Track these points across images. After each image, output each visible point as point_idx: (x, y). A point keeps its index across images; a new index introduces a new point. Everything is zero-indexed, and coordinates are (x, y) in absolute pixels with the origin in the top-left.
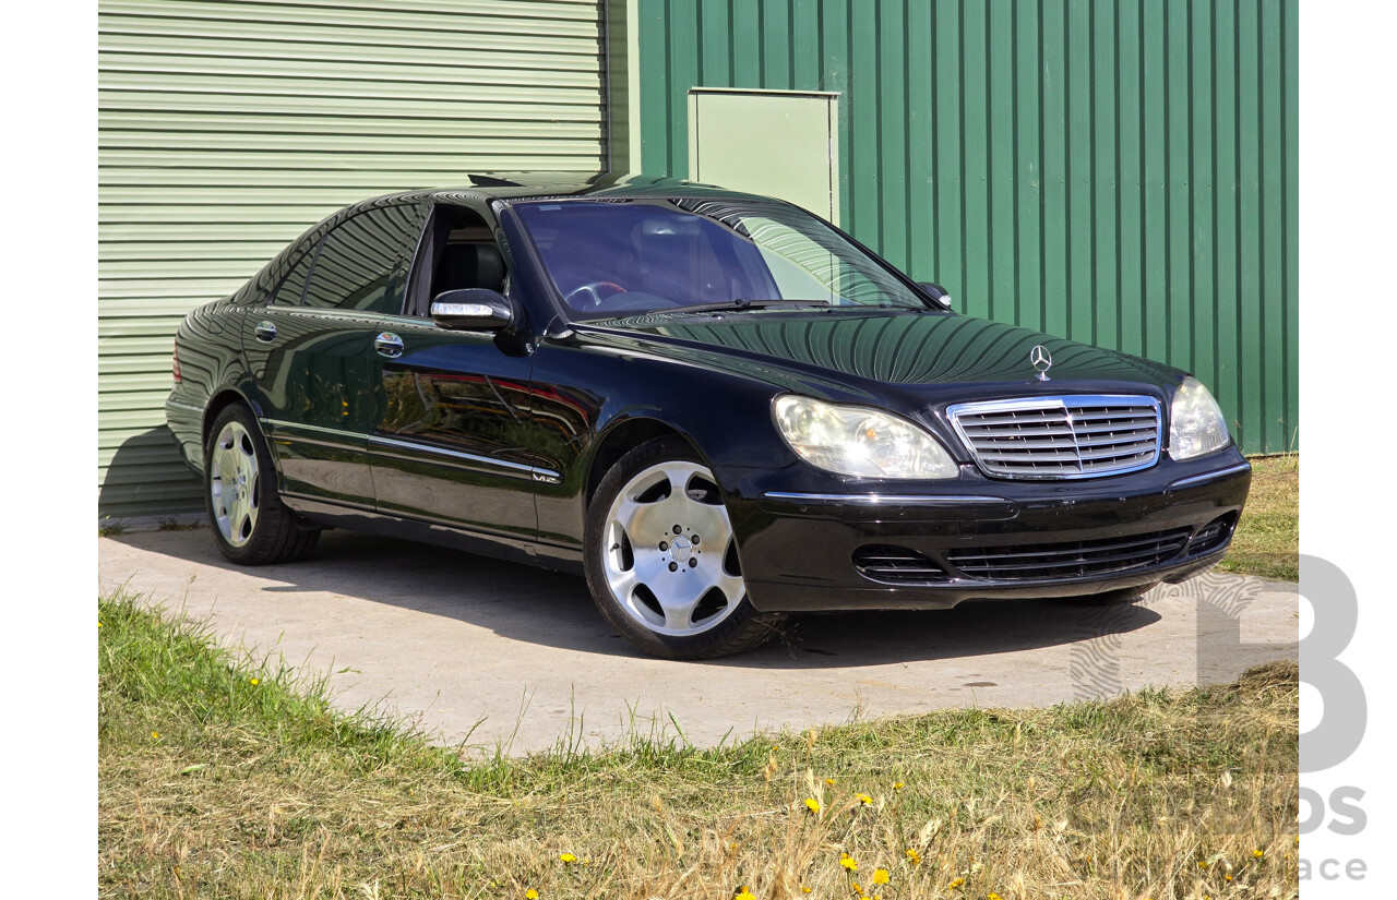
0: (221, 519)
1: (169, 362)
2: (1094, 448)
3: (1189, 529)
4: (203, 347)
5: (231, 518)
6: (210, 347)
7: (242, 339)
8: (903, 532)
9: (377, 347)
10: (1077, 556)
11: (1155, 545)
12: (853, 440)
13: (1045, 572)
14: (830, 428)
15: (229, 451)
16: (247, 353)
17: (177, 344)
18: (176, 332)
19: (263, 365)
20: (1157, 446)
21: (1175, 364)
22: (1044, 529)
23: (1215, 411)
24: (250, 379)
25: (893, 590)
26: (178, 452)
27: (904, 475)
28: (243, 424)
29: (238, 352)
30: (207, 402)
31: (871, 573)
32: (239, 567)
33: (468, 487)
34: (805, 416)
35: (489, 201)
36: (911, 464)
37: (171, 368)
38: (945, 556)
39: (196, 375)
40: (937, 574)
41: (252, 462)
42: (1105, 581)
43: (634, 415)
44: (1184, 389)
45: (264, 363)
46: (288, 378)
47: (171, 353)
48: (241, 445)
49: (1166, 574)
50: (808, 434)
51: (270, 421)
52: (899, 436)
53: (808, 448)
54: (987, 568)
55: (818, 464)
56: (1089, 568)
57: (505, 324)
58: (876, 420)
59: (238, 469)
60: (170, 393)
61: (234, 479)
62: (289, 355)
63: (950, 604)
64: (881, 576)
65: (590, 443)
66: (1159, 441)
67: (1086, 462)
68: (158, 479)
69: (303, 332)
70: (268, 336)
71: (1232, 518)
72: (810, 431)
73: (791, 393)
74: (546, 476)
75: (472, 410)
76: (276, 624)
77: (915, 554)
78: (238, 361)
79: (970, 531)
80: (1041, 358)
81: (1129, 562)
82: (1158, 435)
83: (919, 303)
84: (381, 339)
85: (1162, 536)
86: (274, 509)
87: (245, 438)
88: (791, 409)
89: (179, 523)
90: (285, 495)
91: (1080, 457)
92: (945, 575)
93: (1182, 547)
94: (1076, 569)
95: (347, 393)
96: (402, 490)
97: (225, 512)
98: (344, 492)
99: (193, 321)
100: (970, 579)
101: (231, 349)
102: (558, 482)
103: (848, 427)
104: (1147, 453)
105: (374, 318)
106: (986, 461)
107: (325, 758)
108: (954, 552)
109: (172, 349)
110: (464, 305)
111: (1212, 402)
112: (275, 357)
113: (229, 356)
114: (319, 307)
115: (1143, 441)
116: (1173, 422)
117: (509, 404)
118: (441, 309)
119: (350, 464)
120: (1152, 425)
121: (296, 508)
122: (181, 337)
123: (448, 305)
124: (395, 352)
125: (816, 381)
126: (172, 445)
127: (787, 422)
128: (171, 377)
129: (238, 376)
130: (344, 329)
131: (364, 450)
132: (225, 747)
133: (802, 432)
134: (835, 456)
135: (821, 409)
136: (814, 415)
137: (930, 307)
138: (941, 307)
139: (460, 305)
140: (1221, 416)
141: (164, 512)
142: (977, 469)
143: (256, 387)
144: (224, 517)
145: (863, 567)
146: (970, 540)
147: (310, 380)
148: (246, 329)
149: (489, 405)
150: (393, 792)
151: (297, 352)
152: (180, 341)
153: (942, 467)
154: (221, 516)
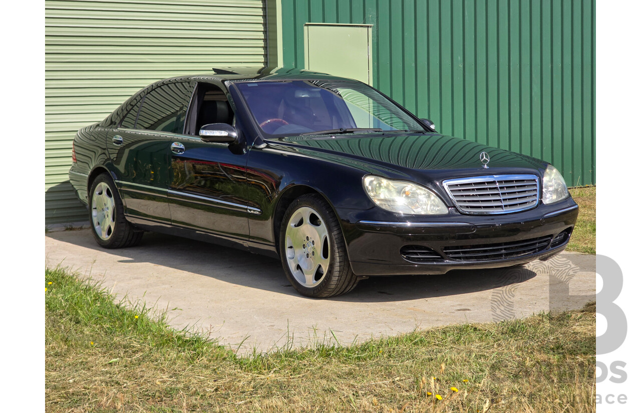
0: (97, 227)
1: (70, 152)
2: (509, 199)
3: (551, 236)
4: (87, 147)
5: (102, 227)
6: (91, 147)
7: (106, 144)
8: (423, 239)
9: (172, 149)
10: (501, 249)
11: (536, 243)
12: (400, 196)
13: (487, 257)
14: (389, 191)
15: (101, 196)
16: (109, 150)
17: (74, 145)
18: (73, 139)
19: (115, 155)
20: (537, 198)
21: (545, 160)
22: (487, 237)
23: (562, 181)
24: (110, 161)
25: (417, 266)
26: (74, 194)
27: (423, 213)
28: (107, 183)
29: (104, 149)
30: (90, 172)
31: (408, 258)
32: (106, 250)
33: (211, 214)
34: (378, 185)
35: (223, 81)
36: (426, 207)
37: (71, 155)
38: (442, 250)
39: (84, 159)
40: (438, 258)
41: (112, 201)
42: (514, 260)
43: (297, 183)
44: (548, 170)
45: (116, 155)
46: (126, 161)
47: (71, 148)
48: (106, 193)
49: (541, 256)
50: (379, 194)
51: (120, 182)
52: (421, 194)
53: (379, 200)
54: (461, 255)
55: (384, 207)
56: (506, 255)
57: (234, 140)
58: (410, 187)
59: (105, 204)
60: (71, 166)
61: (103, 209)
62: (127, 151)
63: (444, 272)
64: (413, 259)
65: (276, 196)
66: (538, 195)
67: (506, 206)
68: (64, 206)
69: (133, 141)
70: (119, 142)
71: (570, 230)
72: (380, 192)
73: (372, 174)
74: (254, 211)
75: (210, 177)
76: (130, 280)
77: (430, 250)
78: (104, 153)
79: (454, 238)
80: (484, 158)
81: (524, 252)
82: (538, 193)
83: (421, 129)
84: (174, 145)
85: (539, 239)
86: (122, 223)
87: (108, 190)
88: (371, 182)
89: (74, 227)
90: (127, 216)
91: (503, 204)
92: (442, 259)
93: (548, 244)
94: (501, 255)
95: (153, 168)
96: (181, 214)
97: (99, 224)
98: (153, 215)
99: (81, 134)
100: (454, 260)
101: (101, 148)
102: (260, 214)
103: (397, 190)
104: (532, 201)
105: (169, 135)
106: (461, 206)
107: (173, 354)
108: (446, 248)
109: (72, 146)
110: (215, 131)
111: (561, 177)
112: (121, 152)
113: (100, 151)
114: (140, 129)
115: (531, 196)
116: (544, 186)
117: (228, 174)
118: (204, 133)
119: (155, 202)
120: (535, 188)
121: (133, 222)
122: (75, 141)
123: (207, 131)
124: (180, 152)
125: (381, 168)
126: (72, 191)
127: (370, 188)
128: (71, 159)
129: (104, 160)
130: (151, 140)
131: (166, 196)
132: (124, 348)
133: (376, 193)
134: (392, 203)
135: (385, 182)
136: (382, 184)
137: (427, 131)
138: (432, 131)
139: (213, 131)
140: (565, 183)
141: (67, 222)
142: (457, 210)
143: (113, 165)
144: (98, 226)
145: (405, 255)
146: (453, 243)
147: (136, 162)
148: (108, 139)
149: (216, 174)
150: (208, 372)
151: (130, 150)
152: (75, 143)
153: (441, 209)
154: (97, 226)
